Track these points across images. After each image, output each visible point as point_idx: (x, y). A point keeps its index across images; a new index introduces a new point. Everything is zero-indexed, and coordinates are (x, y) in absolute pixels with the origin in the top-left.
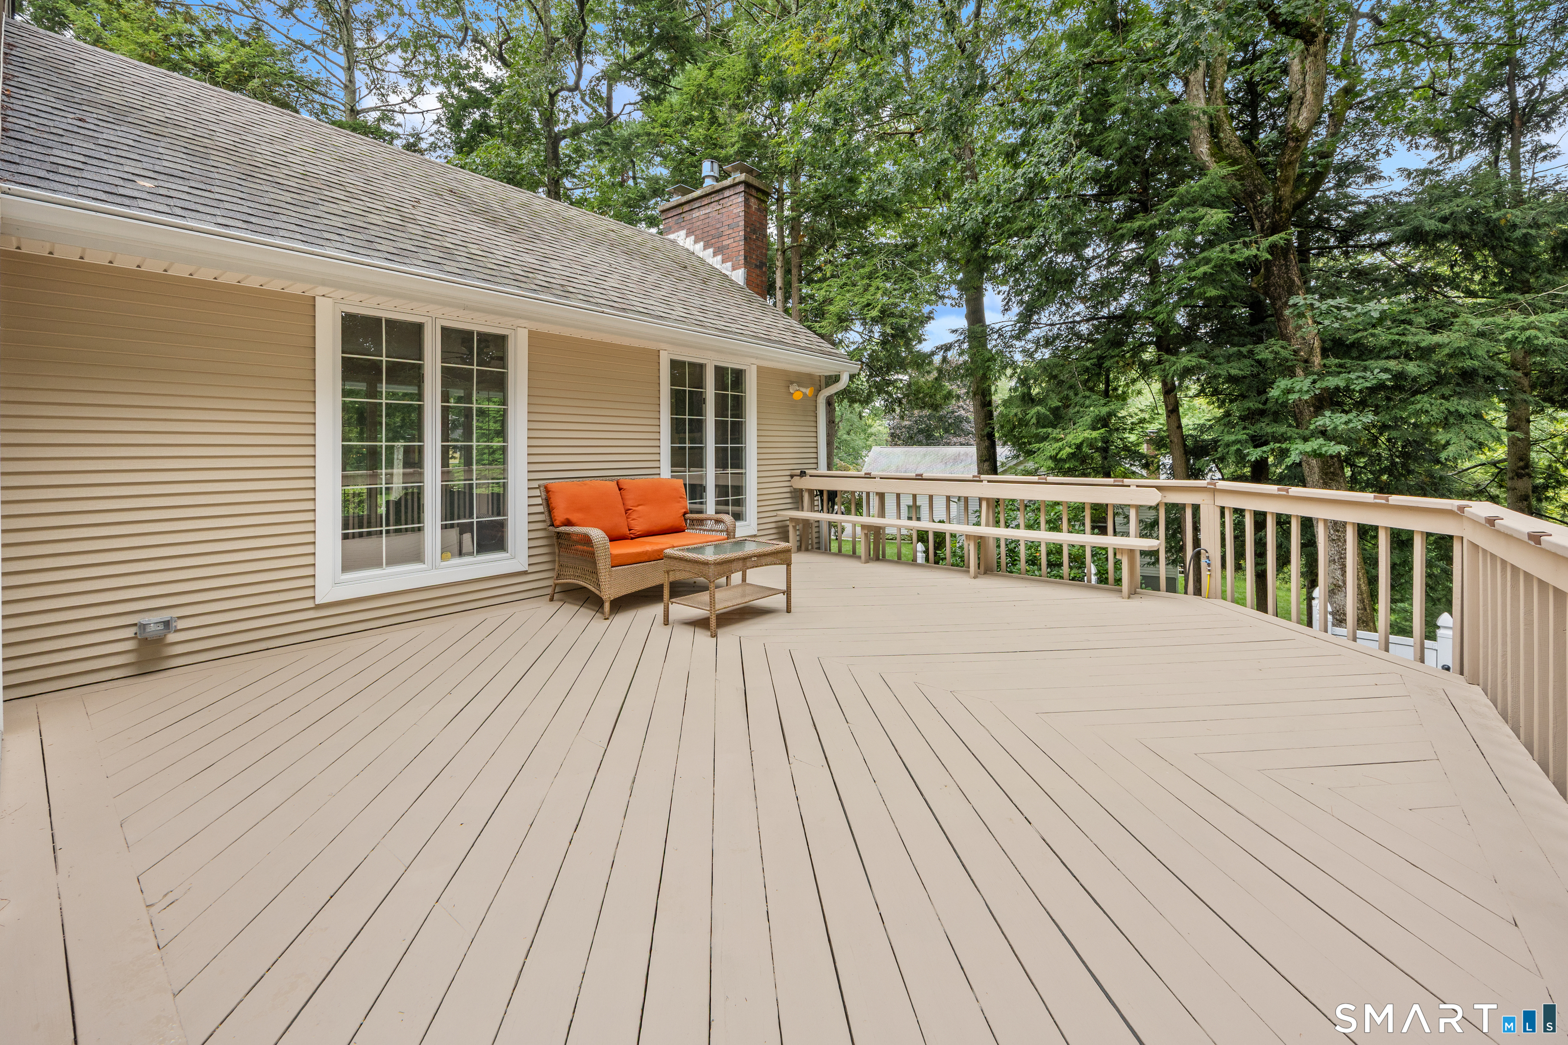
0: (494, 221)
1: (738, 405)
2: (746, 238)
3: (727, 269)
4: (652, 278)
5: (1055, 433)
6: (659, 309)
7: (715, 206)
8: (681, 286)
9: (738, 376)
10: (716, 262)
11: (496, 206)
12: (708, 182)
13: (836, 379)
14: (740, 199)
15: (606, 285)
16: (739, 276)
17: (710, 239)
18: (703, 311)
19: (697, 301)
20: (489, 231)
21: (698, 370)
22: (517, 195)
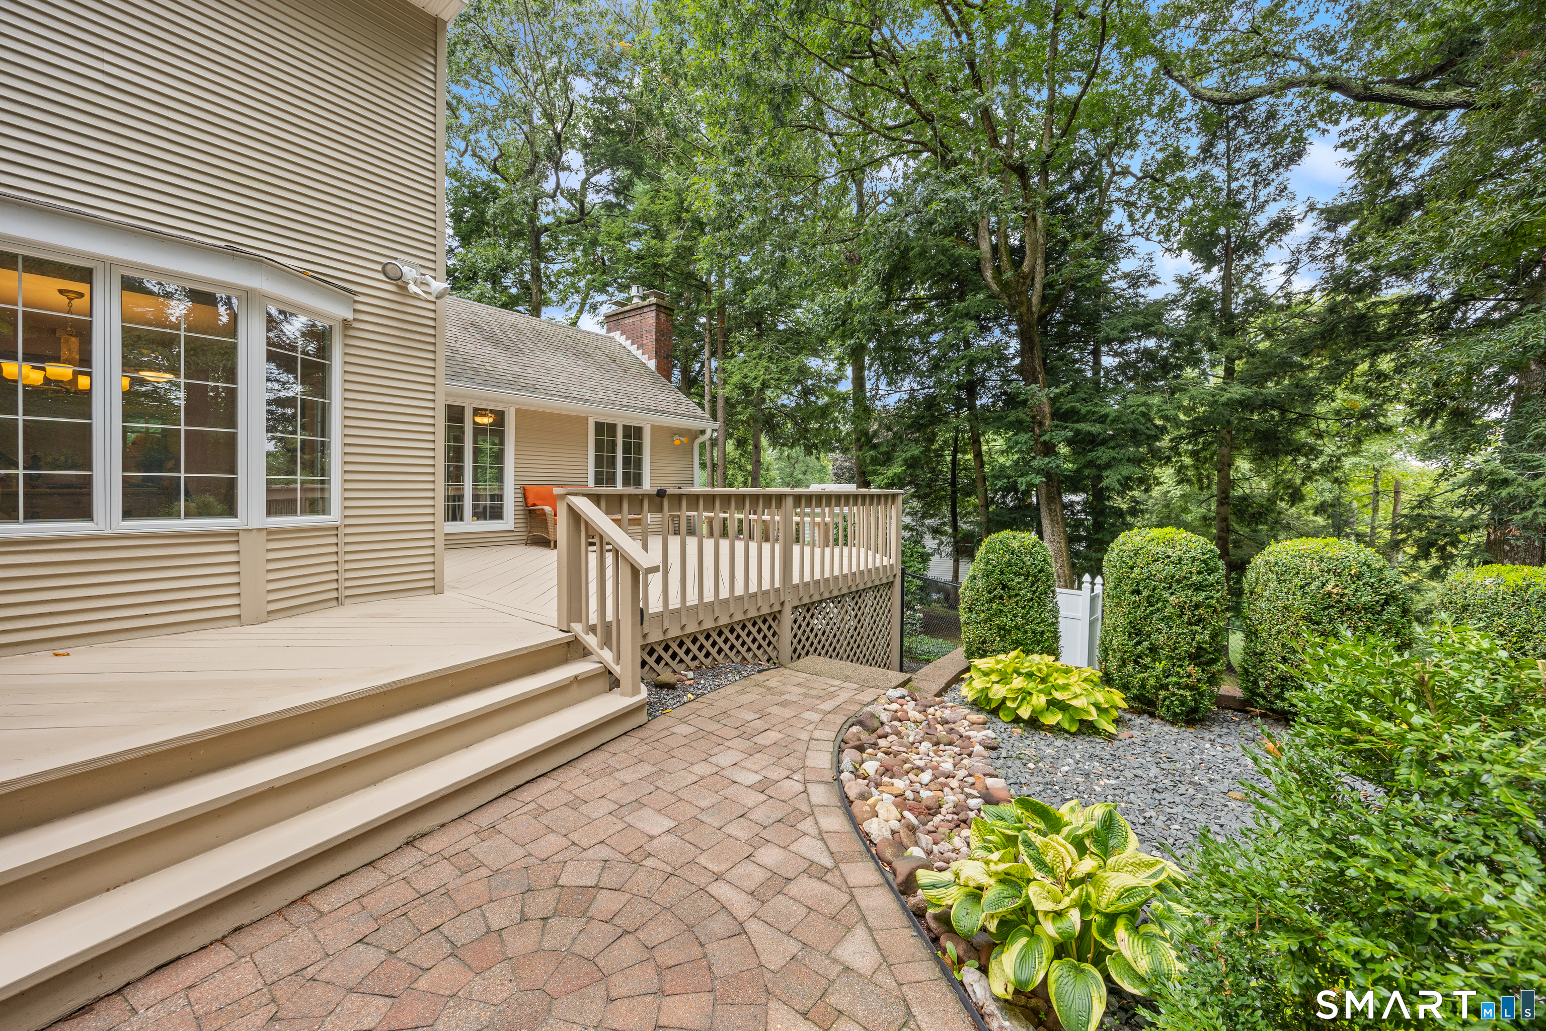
0: (496, 343)
1: (639, 448)
2: (657, 340)
3: (644, 359)
4: (587, 373)
5: (882, 470)
6: (587, 394)
7: (638, 318)
8: (607, 376)
9: (639, 431)
10: (638, 353)
11: (497, 331)
12: (635, 300)
13: (703, 432)
14: (654, 314)
15: (558, 381)
16: (652, 364)
17: (635, 338)
18: (616, 393)
19: (615, 386)
20: (494, 352)
21: (612, 428)
22: (508, 317)
